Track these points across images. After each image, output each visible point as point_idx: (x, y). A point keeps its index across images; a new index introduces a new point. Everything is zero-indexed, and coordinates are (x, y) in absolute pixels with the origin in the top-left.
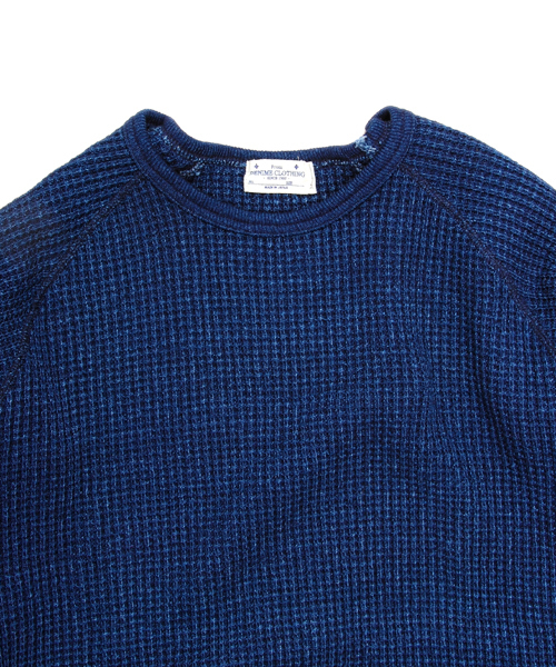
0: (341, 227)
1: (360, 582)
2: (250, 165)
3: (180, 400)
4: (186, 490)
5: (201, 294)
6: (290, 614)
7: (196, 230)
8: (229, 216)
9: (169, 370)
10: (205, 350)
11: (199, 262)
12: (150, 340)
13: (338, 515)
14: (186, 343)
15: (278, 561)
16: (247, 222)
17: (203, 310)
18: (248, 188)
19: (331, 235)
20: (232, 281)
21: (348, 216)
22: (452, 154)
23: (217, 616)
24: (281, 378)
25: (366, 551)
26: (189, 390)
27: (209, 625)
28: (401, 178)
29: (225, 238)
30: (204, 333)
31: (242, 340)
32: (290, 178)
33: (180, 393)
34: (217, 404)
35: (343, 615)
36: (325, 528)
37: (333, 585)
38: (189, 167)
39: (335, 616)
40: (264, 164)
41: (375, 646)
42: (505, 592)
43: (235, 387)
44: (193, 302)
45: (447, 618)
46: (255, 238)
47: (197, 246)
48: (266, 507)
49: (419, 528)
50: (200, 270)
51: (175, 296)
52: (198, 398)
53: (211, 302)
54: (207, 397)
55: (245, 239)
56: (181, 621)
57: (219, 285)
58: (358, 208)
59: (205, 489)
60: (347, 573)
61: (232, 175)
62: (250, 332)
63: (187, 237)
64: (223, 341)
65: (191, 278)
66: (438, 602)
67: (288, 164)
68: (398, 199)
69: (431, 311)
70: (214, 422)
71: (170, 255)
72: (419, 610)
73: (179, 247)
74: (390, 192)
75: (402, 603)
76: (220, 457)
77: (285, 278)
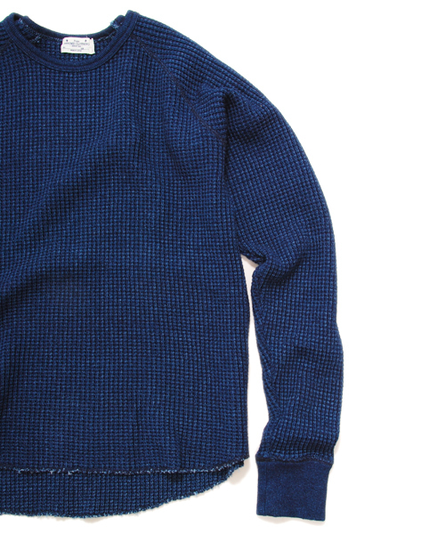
0: (105, 68)
1: (105, 233)
2: (64, 40)
3: (24, 146)
4: (24, 188)
5: (38, 98)
6: (70, 247)
7: (36, 68)
8: (52, 62)
9: (20, 132)
10: (37, 123)
11: (37, 83)
12: (12, 118)
13: (96, 202)
14: (29, 120)
15: (66, 222)
16: (61, 65)
17: (38, 105)
18: (63, 51)
19: (100, 72)
20: (52, 92)
21: (108, 62)
22: (157, 31)
23: (35, 247)
24: (73, 137)
25: (109, 219)
26: (29, 142)
27: (31, 252)
28: (131, 42)
29: (50, 73)
30: (38, 116)
31: (55, 119)
32: (83, 46)
33: (24, 142)
34: (42, 148)
35: (96, 248)
36: (89, 208)
37: (92, 234)
38: (34, 38)
39: (91, 248)
40: (71, 40)
41: (110, 264)
42: (177, 240)
43: (51, 141)
44: (33, 101)
45: (147, 253)
46: (64, 73)
47: (36, 76)
48: (60, 194)
49: (135, 208)
50: (37, 87)
51: (25, 98)
52: (33, 145)
53: (42, 101)
54: (37, 145)
55: (59, 73)
56: (18, 249)
57: (46, 94)
58: (113, 58)
59: (33, 188)
60: (99, 229)
61: (56, 46)
62: (59, 116)
63: (32, 72)
64: (46, 120)
65: (33, 91)
66: (143, 245)
67: (82, 40)
68: (130, 52)
69: (146, 107)
70: (39, 157)
71: (24, 80)
72: (134, 248)
73: (28, 76)
74: (126, 49)
75: (126, 244)
76: (42, 173)
77: (77, 91)
